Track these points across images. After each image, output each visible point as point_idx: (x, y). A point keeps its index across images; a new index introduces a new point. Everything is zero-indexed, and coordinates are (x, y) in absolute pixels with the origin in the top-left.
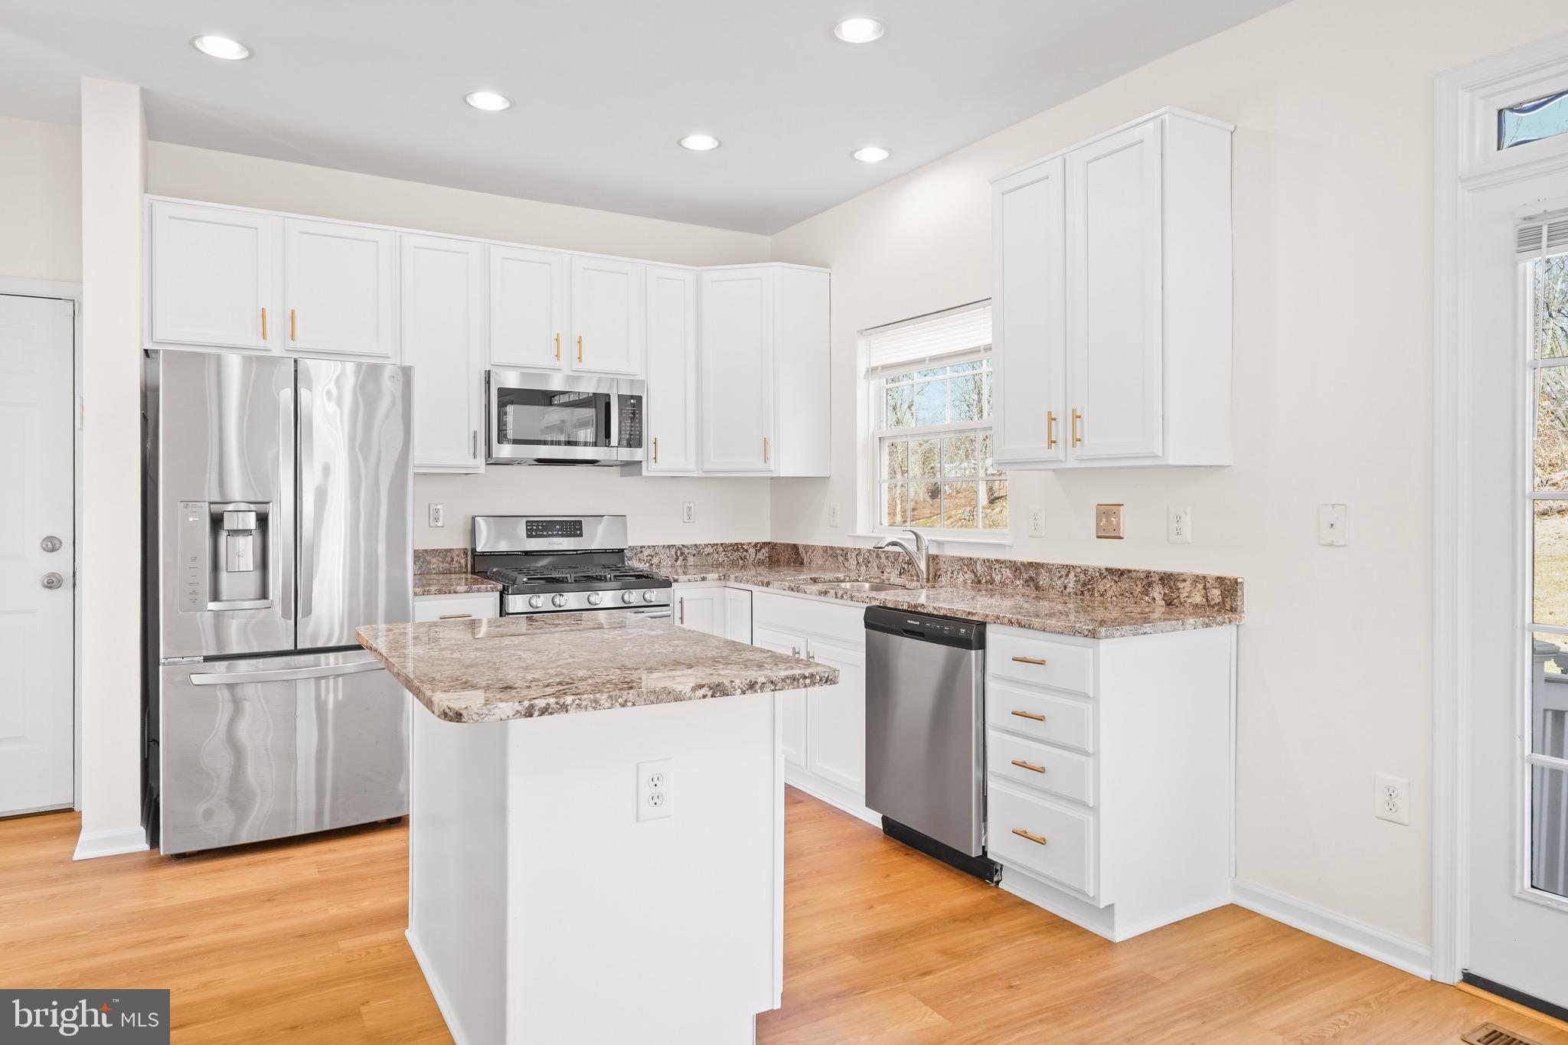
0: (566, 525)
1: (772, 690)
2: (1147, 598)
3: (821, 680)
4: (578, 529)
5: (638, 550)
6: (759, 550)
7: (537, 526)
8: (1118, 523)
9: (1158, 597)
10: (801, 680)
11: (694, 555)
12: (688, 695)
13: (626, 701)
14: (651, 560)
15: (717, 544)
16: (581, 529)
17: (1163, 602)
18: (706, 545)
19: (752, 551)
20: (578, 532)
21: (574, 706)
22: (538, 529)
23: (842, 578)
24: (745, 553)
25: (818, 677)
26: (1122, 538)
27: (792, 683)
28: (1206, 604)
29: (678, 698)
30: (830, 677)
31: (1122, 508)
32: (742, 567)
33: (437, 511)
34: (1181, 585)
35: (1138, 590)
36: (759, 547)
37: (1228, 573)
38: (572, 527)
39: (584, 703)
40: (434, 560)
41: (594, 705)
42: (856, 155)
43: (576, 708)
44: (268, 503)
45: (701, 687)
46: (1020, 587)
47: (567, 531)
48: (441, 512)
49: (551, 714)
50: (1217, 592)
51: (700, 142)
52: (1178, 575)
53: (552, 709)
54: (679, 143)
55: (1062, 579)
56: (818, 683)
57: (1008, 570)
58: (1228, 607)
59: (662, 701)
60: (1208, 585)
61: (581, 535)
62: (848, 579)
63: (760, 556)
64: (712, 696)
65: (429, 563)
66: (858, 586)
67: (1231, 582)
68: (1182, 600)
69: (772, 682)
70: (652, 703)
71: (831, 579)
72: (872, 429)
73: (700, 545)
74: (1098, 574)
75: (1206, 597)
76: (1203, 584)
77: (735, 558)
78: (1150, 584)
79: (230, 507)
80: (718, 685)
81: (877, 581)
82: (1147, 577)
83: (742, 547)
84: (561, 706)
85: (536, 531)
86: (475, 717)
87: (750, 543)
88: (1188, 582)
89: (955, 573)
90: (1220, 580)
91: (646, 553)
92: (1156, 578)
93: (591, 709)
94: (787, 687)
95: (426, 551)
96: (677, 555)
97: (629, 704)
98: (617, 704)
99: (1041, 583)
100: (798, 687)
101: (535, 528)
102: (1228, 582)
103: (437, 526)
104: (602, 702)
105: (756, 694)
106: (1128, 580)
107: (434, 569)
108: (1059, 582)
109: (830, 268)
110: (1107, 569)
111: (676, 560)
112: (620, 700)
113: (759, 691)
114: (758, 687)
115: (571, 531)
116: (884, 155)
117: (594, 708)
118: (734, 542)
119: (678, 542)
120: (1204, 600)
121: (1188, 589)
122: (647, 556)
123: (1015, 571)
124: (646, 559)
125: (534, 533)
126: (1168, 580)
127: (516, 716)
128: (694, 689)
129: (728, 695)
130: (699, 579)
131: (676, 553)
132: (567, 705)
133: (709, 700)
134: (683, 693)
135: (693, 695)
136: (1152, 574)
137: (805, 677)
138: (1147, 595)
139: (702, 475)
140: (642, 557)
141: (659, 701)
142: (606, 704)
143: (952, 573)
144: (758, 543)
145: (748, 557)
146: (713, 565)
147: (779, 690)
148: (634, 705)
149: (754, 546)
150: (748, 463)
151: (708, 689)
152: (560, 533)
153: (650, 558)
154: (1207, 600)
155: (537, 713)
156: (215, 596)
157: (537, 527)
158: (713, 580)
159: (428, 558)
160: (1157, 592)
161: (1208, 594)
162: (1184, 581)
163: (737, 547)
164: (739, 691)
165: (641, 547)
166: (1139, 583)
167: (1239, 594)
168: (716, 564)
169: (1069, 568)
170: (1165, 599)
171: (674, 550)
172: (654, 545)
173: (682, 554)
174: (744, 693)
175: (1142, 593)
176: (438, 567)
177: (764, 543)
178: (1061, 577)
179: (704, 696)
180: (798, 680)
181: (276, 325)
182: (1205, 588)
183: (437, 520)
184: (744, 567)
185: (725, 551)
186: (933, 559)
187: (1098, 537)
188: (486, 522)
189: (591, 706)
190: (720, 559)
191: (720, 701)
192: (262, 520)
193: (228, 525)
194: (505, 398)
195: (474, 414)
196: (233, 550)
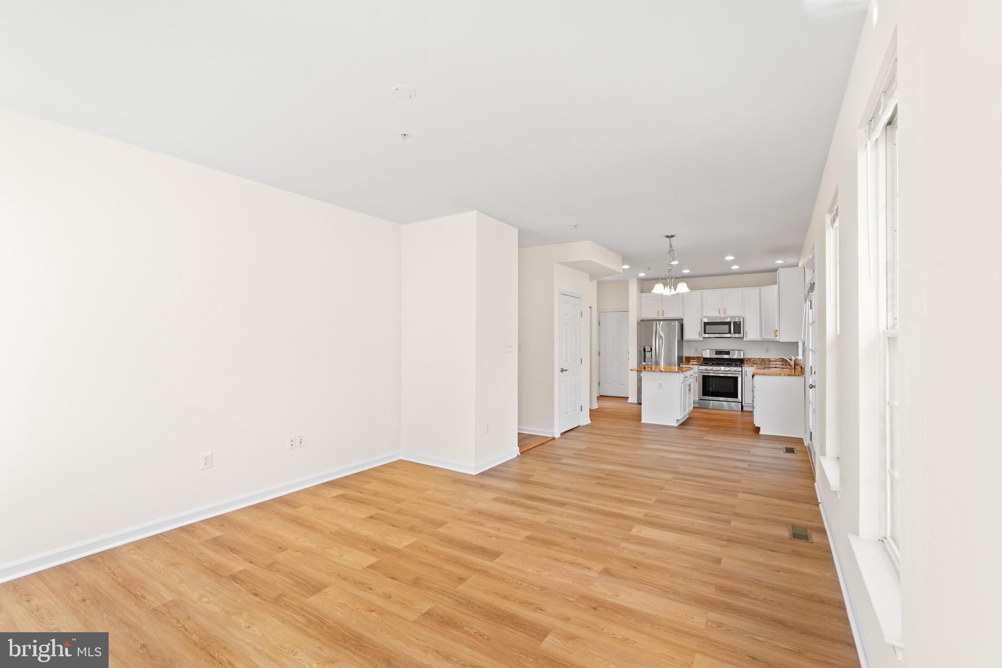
0: (726, 352)
14: (751, 361)
16: (730, 353)
38: (728, 353)
40: (696, 358)
44: (652, 346)
48: (698, 349)
61: (729, 355)
79: (646, 347)
103: (697, 352)
119: (762, 357)
125: (717, 354)
139: (762, 340)
150: (771, 337)
152: (724, 354)
156: (645, 362)
157: (718, 352)
158: (756, 367)
176: (697, 360)
181: (661, 313)
192: (651, 349)
193: (646, 350)
194: (706, 324)
195: (699, 328)
196: (648, 355)
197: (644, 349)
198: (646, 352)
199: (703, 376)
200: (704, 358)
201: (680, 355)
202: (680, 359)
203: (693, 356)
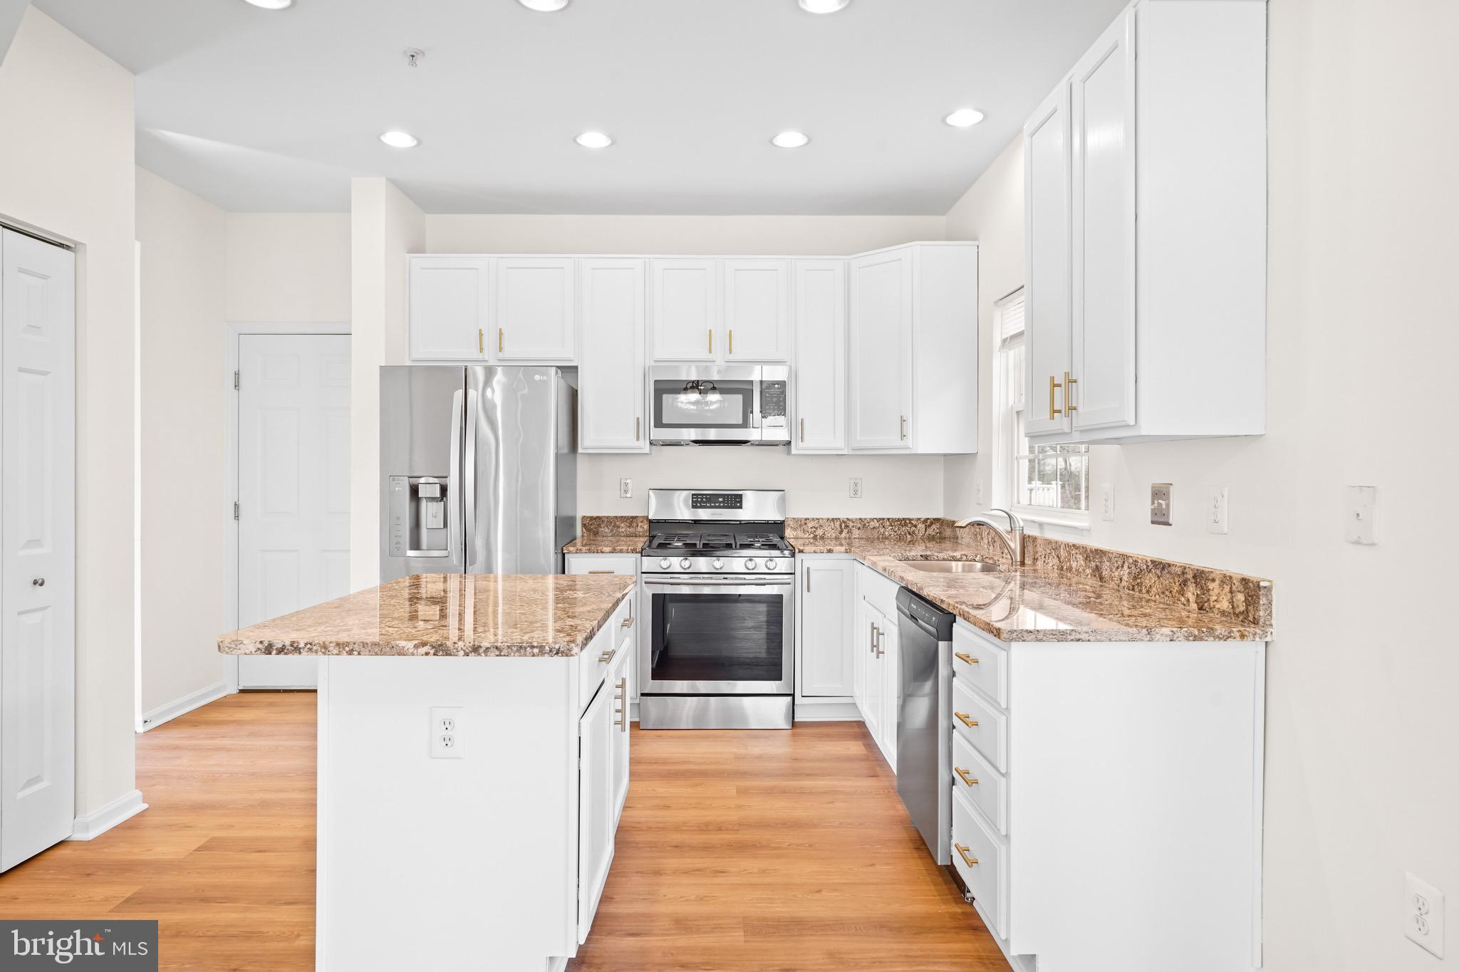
0: (728, 498)
1: (497, 656)
2: (1183, 599)
3: (551, 651)
4: (738, 502)
5: (803, 522)
6: (930, 526)
7: (702, 499)
8: (1168, 505)
9: (1192, 599)
10: (528, 649)
11: (859, 529)
12: (411, 651)
13: (352, 650)
14: (815, 531)
15: (884, 519)
16: (741, 502)
17: (1196, 605)
18: (872, 520)
19: (921, 526)
20: (738, 505)
21: (306, 649)
22: (702, 501)
23: (959, 557)
24: (913, 528)
25: (547, 648)
26: (1171, 525)
27: (518, 651)
28: (1231, 611)
29: (401, 653)
30: (561, 649)
31: (1171, 486)
32: (910, 542)
33: (626, 484)
34: (1211, 585)
35: (1176, 588)
36: (929, 523)
37: (1252, 574)
38: (734, 501)
39: (315, 648)
40: (623, 525)
41: (323, 650)
42: (949, 120)
43: (308, 651)
44: (446, 477)
45: (424, 644)
46: (1089, 576)
47: (728, 503)
48: (630, 486)
49: (286, 654)
50: (1241, 597)
51: (790, 139)
52: (1208, 572)
53: (288, 650)
54: (771, 142)
55: (1119, 570)
56: (548, 653)
57: (1081, 557)
58: (1251, 618)
59: (385, 654)
60: (1234, 588)
61: (741, 507)
62: (964, 558)
63: (930, 531)
64: (434, 654)
65: (619, 527)
66: (969, 565)
67: (1254, 586)
68: (1212, 604)
69: (497, 648)
70: (376, 654)
71: (946, 557)
72: (1011, 403)
73: (865, 519)
74: (1145, 567)
75: (1232, 602)
76: (1229, 587)
77: (902, 533)
78: (1185, 582)
79: (422, 480)
80: (441, 645)
81: (991, 562)
82: (1183, 573)
83: (910, 523)
84: (295, 648)
85: (700, 502)
86: (226, 649)
87: (919, 519)
88: (1217, 582)
89: (1047, 556)
90: (1245, 581)
91: (810, 525)
92: (1190, 576)
93: (321, 653)
94: (512, 654)
95: (616, 517)
96: (841, 528)
97: (355, 653)
98: (345, 652)
99: (1104, 573)
100: (525, 655)
101: (699, 500)
102: (1251, 584)
103: (626, 497)
104: (331, 649)
105: (479, 657)
106: (1168, 576)
107: (623, 532)
108: (1116, 574)
109: (976, 239)
110: (1153, 562)
111: (841, 532)
112: (347, 649)
113: (483, 654)
114: (481, 651)
115: (732, 503)
116: (978, 117)
117: (324, 654)
118: (901, 517)
119: (843, 516)
120: (1231, 607)
121: (1216, 591)
122: (811, 528)
123: (1086, 559)
124: (810, 530)
125: (699, 505)
126: (1200, 577)
127: (258, 652)
128: (416, 647)
129: (451, 655)
130: (825, 551)
131: (841, 526)
132: (300, 648)
133: (431, 658)
134: (406, 649)
135: (415, 652)
136: (1187, 570)
137: (533, 647)
138: (1183, 595)
139: (851, 452)
140: (806, 529)
141: (382, 653)
142: (335, 650)
143: (1045, 557)
144: (928, 519)
145: (917, 532)
146: (878, 538)
147: (505, 655)
148: (359, 654)
149: (924, 521)
150: (889, 441)
151: (430, 648)
152: (722, 504)
153: (814, 529)
154: (1233, 607)
155: (274, 652)
156: (416, 545)
157: (700, 500)
158: (841, 552)
159: (618, 523)
160: (1191, 592)
161: (1234, 600)
162: (1213, 580)
163: (904, 522)
164: (462, 653)
165: (806, 519)
166: (1176, 579)
167: (1261, 602)
168: (882, 538)
169: (1124, 557)
170: (1198, 601)
171: (838, 523)
172: (818, 517)
173: (847, 526)
174: (466, 654)
175: (1179, 592)
176: (626, 531)
177: (934, 519)
178: (1118, 568)
179: (427, 654)
180: (526, 648)
181: (490, 341)
182: (1231, 592)
183: (626, 492)
184: (912, 542)
185: (892, 526)
186: (1025, 540)
187: (1153, 522)
188: (655, 494)
189: (321, 651)
190: (887, 533)
191: (442, 660)
192: (444, 490)
193: (422, 493)
194: (664, 389)
195: (637, 403)
196: (430, 513)
197: (414, 491)
198: (423, 504)
199: (656, 597)
200: (651, 522)
201: (566, 512)
202: (564, 525)
203: (612, 514)
